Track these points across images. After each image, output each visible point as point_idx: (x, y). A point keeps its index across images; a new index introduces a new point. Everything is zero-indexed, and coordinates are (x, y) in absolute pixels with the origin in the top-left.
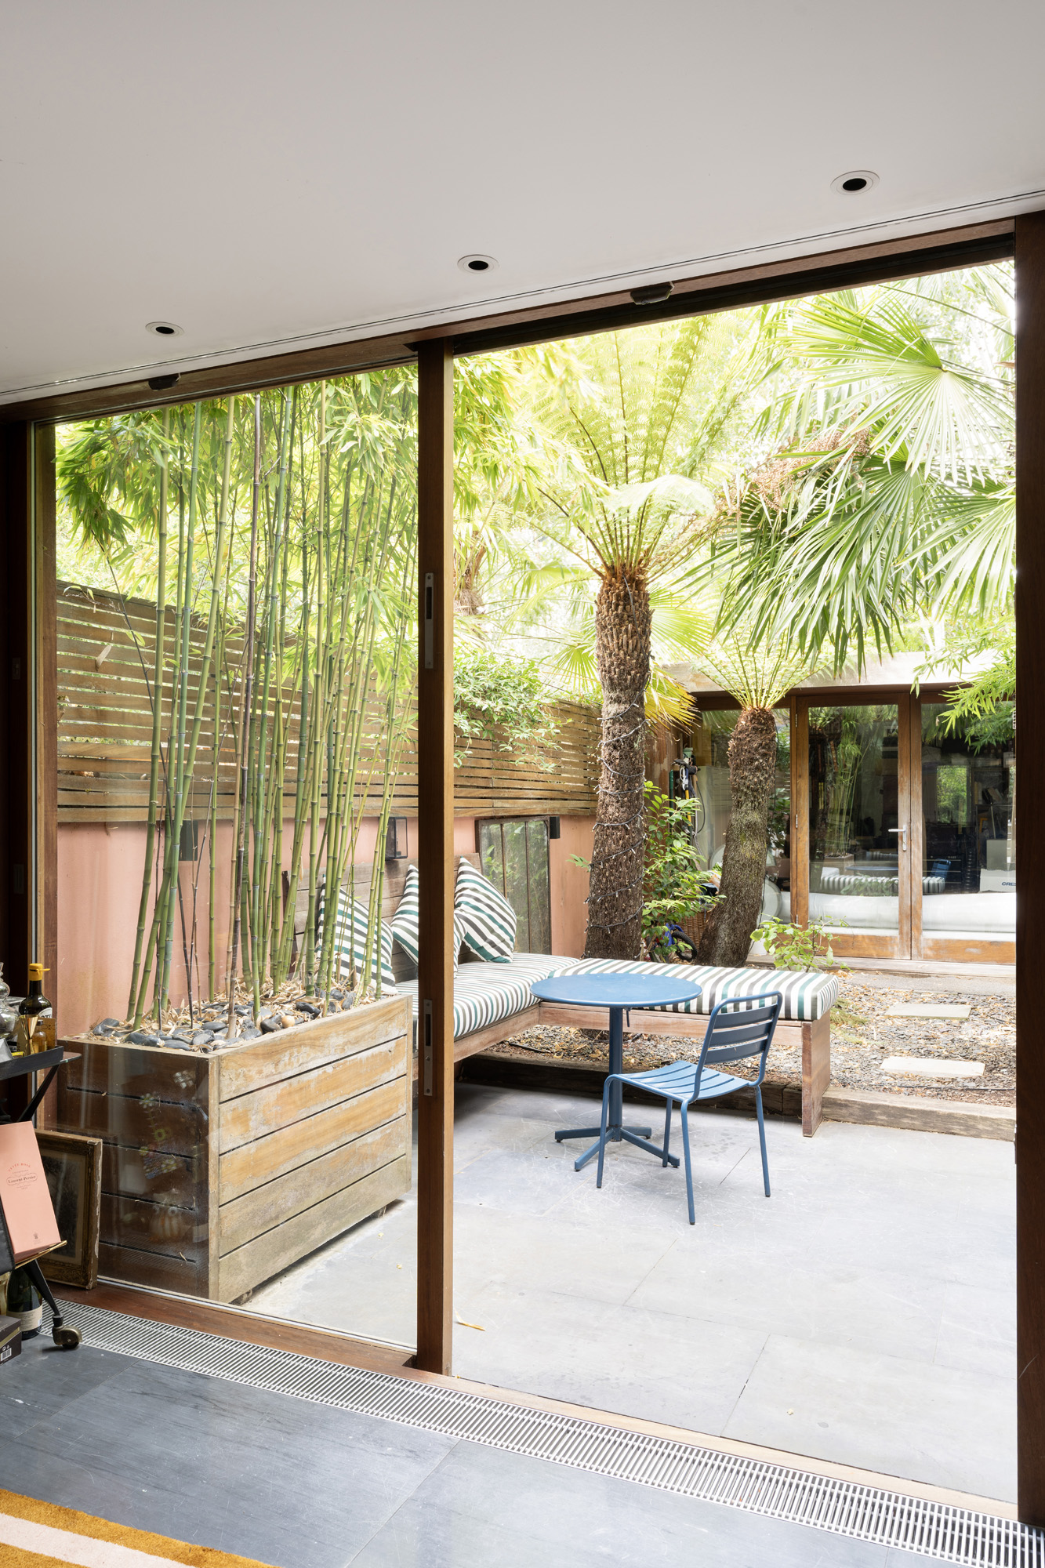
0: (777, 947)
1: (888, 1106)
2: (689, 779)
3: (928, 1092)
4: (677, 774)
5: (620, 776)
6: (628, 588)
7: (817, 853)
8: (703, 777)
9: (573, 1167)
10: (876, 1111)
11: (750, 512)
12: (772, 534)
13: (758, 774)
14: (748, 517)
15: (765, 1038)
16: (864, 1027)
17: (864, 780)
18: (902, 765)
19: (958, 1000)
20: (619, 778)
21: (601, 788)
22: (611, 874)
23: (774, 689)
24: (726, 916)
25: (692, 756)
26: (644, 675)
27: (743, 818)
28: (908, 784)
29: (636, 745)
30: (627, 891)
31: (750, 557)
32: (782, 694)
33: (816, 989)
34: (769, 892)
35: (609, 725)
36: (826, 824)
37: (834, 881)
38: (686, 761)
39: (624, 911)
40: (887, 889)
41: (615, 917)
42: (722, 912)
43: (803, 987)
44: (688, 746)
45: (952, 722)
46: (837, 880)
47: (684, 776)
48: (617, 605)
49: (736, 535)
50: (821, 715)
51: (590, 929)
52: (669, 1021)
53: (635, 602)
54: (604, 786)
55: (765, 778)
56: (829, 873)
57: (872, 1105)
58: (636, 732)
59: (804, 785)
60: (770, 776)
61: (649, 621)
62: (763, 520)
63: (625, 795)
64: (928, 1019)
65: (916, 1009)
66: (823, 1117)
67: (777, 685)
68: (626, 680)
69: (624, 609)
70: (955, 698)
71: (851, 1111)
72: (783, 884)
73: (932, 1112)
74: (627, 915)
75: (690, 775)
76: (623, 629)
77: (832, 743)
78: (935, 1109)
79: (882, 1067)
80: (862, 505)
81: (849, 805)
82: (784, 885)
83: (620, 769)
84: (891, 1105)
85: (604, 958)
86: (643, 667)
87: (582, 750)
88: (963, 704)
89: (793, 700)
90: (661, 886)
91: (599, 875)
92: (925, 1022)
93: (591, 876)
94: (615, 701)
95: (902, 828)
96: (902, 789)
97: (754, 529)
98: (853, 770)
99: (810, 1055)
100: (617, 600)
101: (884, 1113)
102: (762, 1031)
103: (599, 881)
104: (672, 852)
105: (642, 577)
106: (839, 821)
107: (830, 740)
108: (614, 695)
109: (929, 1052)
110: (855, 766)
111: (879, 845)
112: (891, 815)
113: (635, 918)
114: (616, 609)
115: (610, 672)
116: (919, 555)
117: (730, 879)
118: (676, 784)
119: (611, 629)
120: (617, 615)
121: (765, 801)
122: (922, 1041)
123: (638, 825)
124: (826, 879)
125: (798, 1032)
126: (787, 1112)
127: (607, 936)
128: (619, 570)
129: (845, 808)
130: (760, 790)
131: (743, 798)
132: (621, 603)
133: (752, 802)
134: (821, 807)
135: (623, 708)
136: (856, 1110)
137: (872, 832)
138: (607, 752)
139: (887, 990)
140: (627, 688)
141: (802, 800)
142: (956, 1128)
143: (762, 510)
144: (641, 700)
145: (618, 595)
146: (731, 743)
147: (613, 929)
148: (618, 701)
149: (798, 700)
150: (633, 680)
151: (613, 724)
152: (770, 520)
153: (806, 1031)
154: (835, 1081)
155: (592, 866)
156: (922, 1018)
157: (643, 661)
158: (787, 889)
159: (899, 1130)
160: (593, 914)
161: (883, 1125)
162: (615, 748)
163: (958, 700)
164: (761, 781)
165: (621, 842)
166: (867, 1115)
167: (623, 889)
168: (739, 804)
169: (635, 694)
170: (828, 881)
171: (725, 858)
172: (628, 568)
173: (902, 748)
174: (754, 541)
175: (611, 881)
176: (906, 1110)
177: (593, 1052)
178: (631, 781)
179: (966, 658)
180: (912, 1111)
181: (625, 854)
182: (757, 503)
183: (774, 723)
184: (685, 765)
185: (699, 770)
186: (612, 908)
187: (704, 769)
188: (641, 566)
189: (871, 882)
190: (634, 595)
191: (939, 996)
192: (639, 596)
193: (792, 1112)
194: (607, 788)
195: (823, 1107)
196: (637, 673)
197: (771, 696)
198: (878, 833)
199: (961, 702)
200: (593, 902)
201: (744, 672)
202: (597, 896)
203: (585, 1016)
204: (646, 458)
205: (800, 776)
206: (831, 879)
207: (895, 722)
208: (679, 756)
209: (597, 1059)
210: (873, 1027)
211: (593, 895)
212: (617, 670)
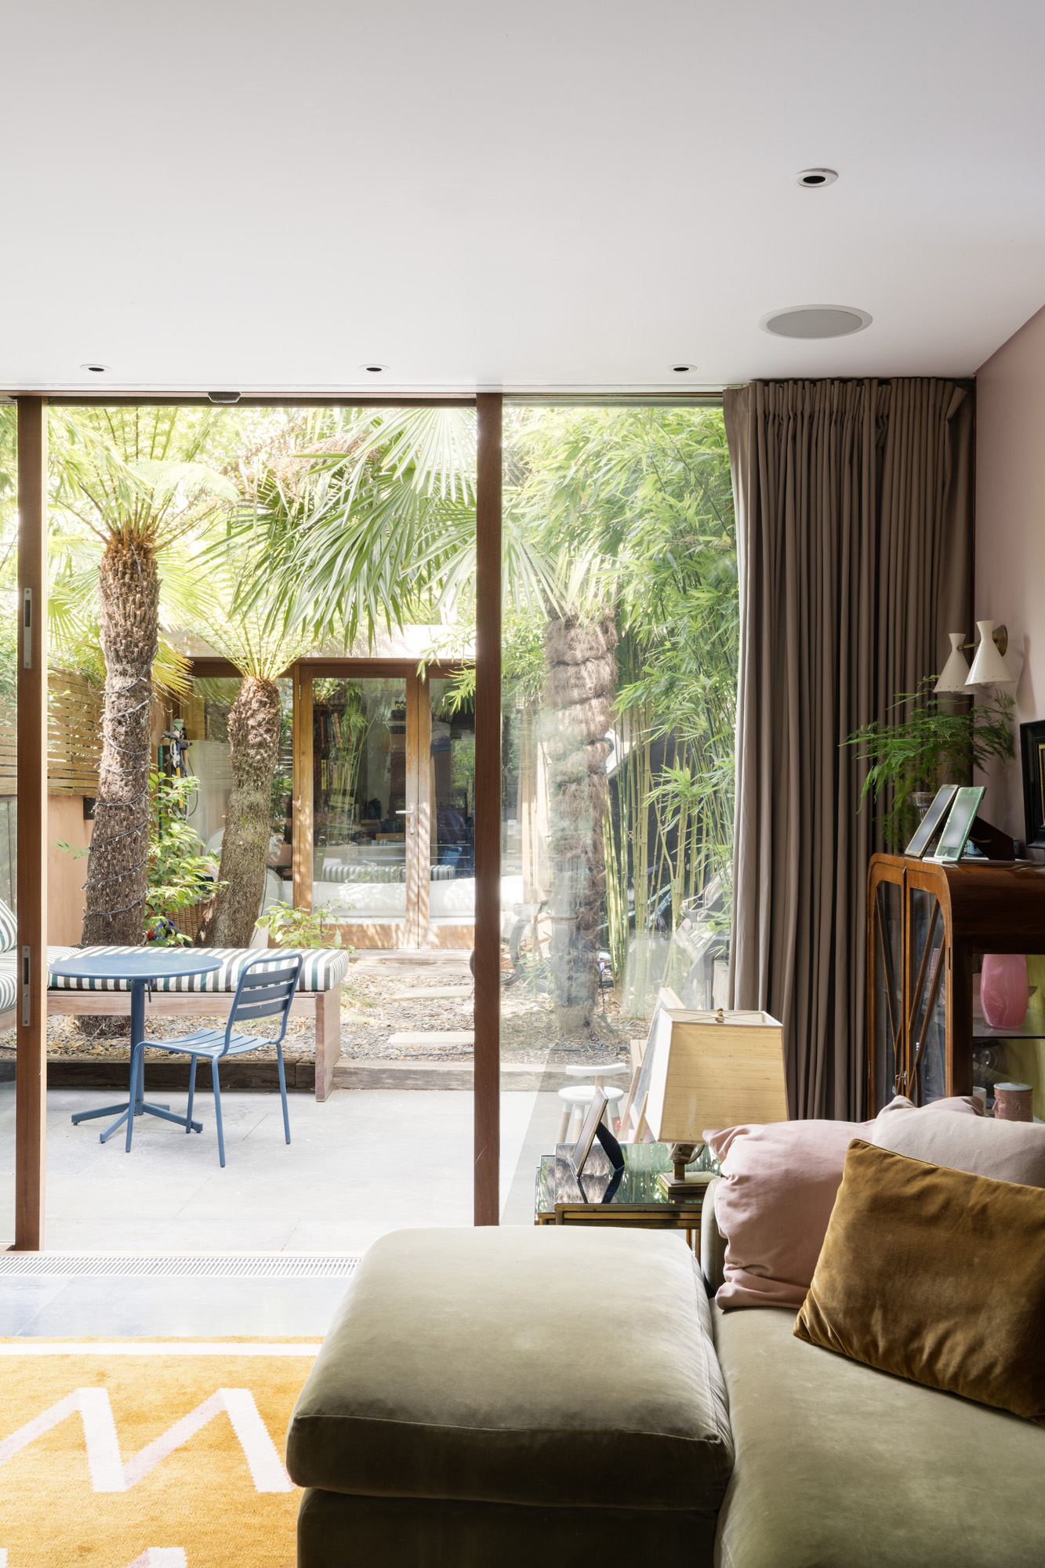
0: (284, 934)
1: (394, 1070)
2: (180, 754)
3: (431, 1058)
4: (166, 749)
5: (124, 753)
6: (136, 556)
7: (321, 836)
8: (198, 751)
9: (98, 1140)
10: (383, 1076)
11: (268, 495)
12: (290, 518)
13: (262, 751)
14: (265, 499)
15: (287, 997)
16: (371, 1010)
17: (370, 756)
18: (409, 743)
19: (463, 982)
20: (123, 756)
21: (104, 765)
22: (114, 857)
23: (279, 660)
24: (226, 905)
25: (184, 729)
26: (152, 648)
27: (245, 798)
28: (416, 763)
29: (142, 721)
30: (131, 875)
31: (266, 539)
32: (287, 665)
33: (328, 961)
34: (271, 879)
35: (114, 699)
36: (328, 806)
37: (336, 872)
38: (177, 734)
39: (127, 896)
40: (395, 878)
41: (117, 903)
42: (222, 902)
43: (316, 961)
44: (178, 717)
45: (458, 703)
46: (340, 869)
47: (175, 752)
48: (124, 574)
49: (252, 515)
50: (326, 688)
51: (88, 918)
52: (185, 1000)
53: (143, 571)
54: (106, 763)
55: (269, 756)
56: (331, 864)
57: (380, 1070)
58: (143, 708)
59: (307, 763)
60: (274, 753)
61: (157, 591)
62: (279, 505)
63: (130, 774)
64: (432, 999)
65: (422, 992)
66: (335, 1086)
67: (282, 654)
68: (133, 652)
69: (132, 578)
70: (461, 678)
71: (360, 1077)
72: (284, 872)
73: (433, 1071)
74: (130, 901)
75: (182, 749)
76: (131, 599)
77: (336, 715)
78: (435, 1069)
79: (388, 1041)
80: (374, 506)
81: (353, 785)
82: (286, 874)
83: (125, 745)
84: (396, 1068)
85: (108, 945)
86: (150, 638)
87: (65, 722)
88: (467, 685)
89: (297, 668)
90: (157, 873)
91: (99, 859)
92: (430, 1003)
93: (90, 860)
94: (121, 674)
95: (410, 810)
96: (410, 769)
97: (271, 511)
98: (358, 745)
99: (323, 1024)
100: (124, 568)
101: (390, 1077)
102: (284, 991)
103: (100, 865)
104: (171, 835)
105: (151, 545)
106: (342, 803)
107: (333, 712)
108: (119, 667)
109: (432, 1027)
110: (359, 740)
111: (386, 830)
112: (398, 795)
113: (139, 904)
114: (123, 578)
115: (115, 644)
116: (423, 562)
117: (230, 866)
118: (165, 761)
119: (118, 598)
120: (124, 584)
121: (267, 780)
122: (426, 1018)
123: (143, 805)
124: (328, 869)
125: (313, 1002)
126: (299, 1086)
127: (108, 924)
128: (126, 537)
129: (348, 788)
130: (263, 769)
131: (245, 777)
132: (128, 571)
133: (255, 781)
134: (324, 787)
135: (129, 682)
136: (365, 1077)
137: (378, 816)
138: (110, 728)
139: (394, 977)
140: (133, 661)
141: (305, 779)
142: (454, 1084)
143: (278, 493)
144: (148, 675)
145: (125, 563)
146: (232, 716)
147: (114, 916)
148: (124, 673)
149: (304, 671)
150: (141, 653)
151: (118, 698)
152: (287, 506)
153: (320, 1001)
154: (345, 1055)
155: (92, 849)
156: (427, 999)
157: (151, 633)
158: (290, 878)
159: (404, 1091)
160: (92, 901)
161: (388, 1088)
162: (120, 723)
163: (463, 681)
164: (264, 759)
165: (125, 823)
166: (374, 1080)
167: (126, 873)
168: (240, 784)
169: (142, 667)
170: (331, 871)
171: (224, 843)
172: (135, 535)
173: (410, 723)
174: (270, 523)
175: (113, 865)
176: (410, 1072)
177: (93, 1048)
178: (137, 759)
179: (468, 642)
180: (415, 1072)
181: (130, 835)
182: (273, 487)
183: (278, 696)
184: (176, 739)
185: (191, 744)
186: (114, 894)
187: (196, 742)
188: (149, 532)
189: (377, 871)
190: (142, 563)
191: (445, 980)
192: (147, 565)
193: (304, 1085)
194: (110, 766)
195: (334, 1077)
196: (145, 645)
197: (275, 667)
198: (385, 816)
199: (465, 683)
200: (93, 888)
201: (247, 640)
202: (98, 881)
203: (95, 1002)
204: (157, 423)
205: (304, 753)
206: (334, 869)
207: (403, 695)
208: (168, 729)
209: (99, 1054)
210: (380, 1009)
211: (93, 880)
212: (124, 641)
